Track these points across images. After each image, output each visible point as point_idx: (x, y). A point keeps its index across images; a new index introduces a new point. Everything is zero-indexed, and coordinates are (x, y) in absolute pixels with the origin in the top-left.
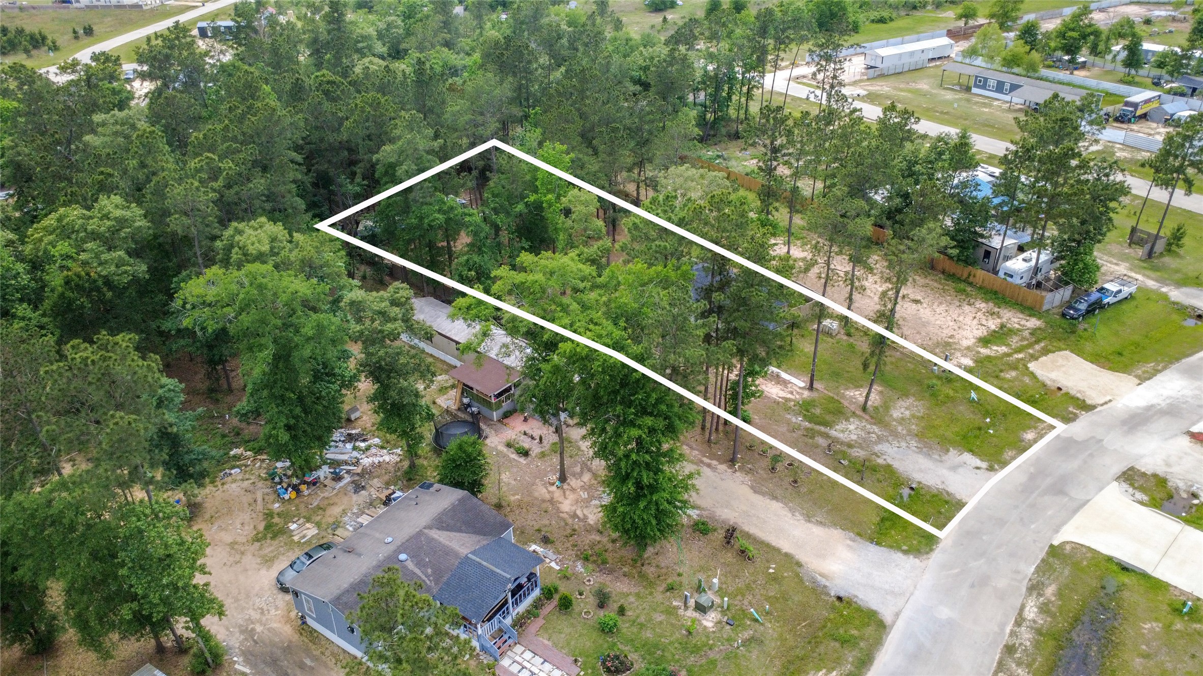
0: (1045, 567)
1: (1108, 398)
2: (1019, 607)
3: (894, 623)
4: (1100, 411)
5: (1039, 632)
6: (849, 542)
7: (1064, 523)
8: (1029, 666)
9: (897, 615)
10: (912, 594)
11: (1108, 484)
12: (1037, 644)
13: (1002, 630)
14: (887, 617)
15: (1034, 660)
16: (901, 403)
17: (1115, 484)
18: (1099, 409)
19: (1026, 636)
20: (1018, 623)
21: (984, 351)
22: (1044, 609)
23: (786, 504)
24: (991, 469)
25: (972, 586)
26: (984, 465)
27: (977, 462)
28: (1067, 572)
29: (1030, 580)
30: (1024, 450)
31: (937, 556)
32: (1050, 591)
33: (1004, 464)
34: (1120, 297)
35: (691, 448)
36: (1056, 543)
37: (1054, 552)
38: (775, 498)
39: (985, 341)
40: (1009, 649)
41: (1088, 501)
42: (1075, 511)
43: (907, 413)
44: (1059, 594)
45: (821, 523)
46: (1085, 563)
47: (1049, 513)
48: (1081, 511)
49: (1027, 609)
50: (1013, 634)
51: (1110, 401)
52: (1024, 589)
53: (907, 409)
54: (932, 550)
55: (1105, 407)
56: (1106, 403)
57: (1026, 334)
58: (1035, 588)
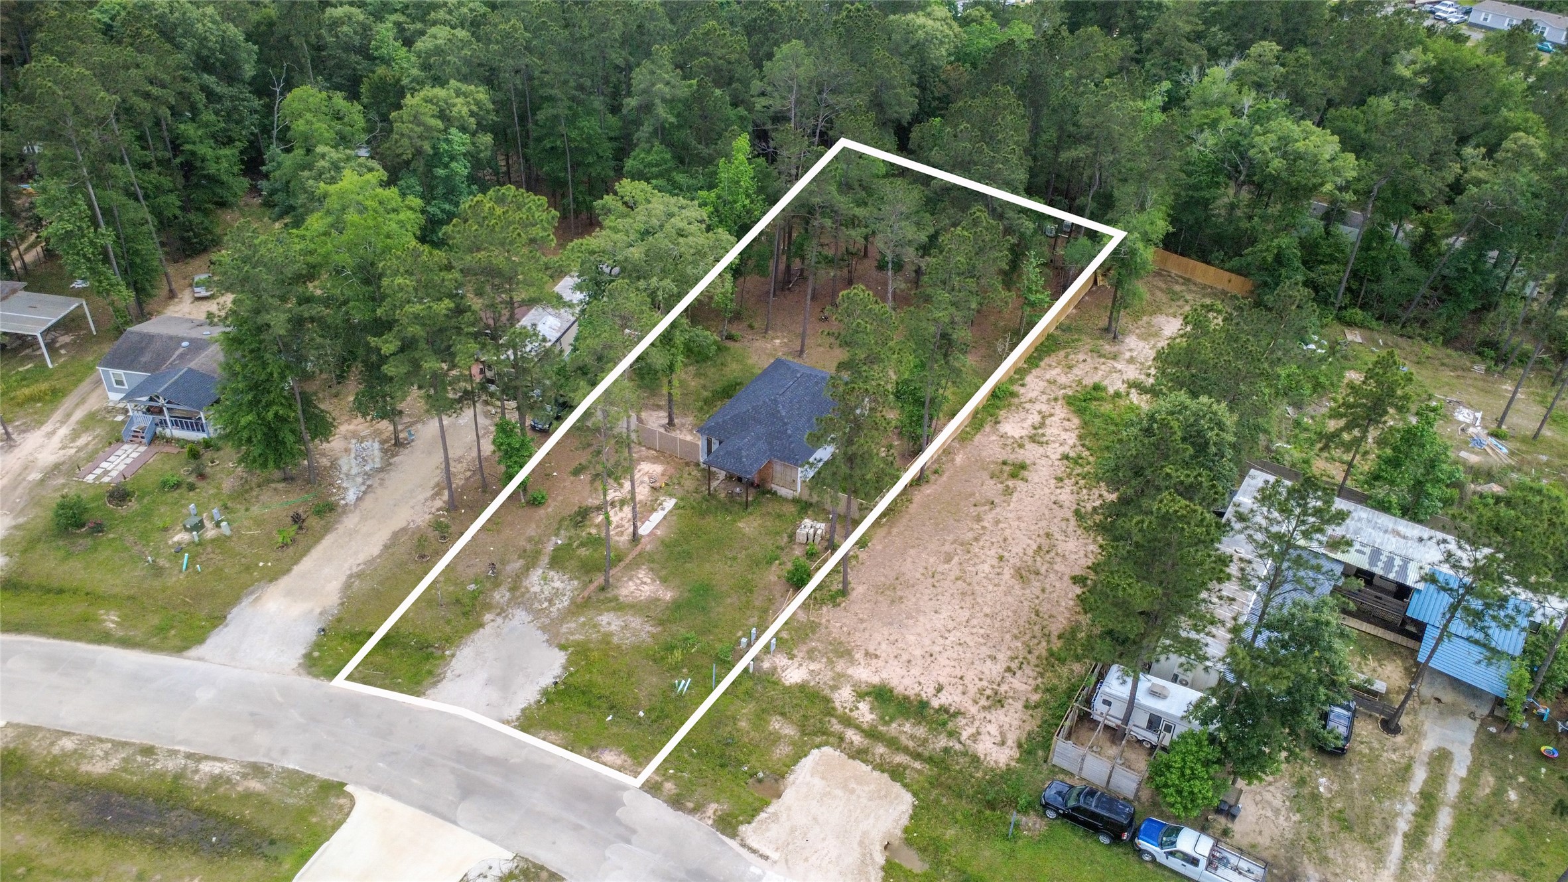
1: (775, 856)
2: (223, 755)
3: (189, 658)
4: (724, 843)
5: (178, 777)
6: (318, 610)
7: (397, 798)
8: (125, 770)
9: (199, 659)
10: (235, 667)
11: (507, 848)
12: (161, 776)
13: (180, 743)
14: (196, 653)
15: (132, 773)
16: (637, 620)
17: (510, 856)
18: (733, 844)
20: (189, 756)
21: (843, 697)
22: (217, 780)
23: (379, 556)
25: (252, 714)
26: (514, 713)
28: (290, 801)
29: (271, 765)
32: (255, 785)
34: (1175, 864)
35: (467, 479)
36: (348, 788)
38: (386, 547)
39: (881, 695)
41: (455, 823)
42: (425, 809)
43: (613, 628)
44: (247, 796)
45: (348, 586)
46: (314, 820)
47: (415, 781)
48: (429, 816)
49: (218, 764)
50: (173, 753)
51: (767, 858)
52: (252, 759)
53: (625, 627)
54: (316, 676)
55: (744, 852)
56: (754, 851)
57: (943, 742)
58: (257, 770)
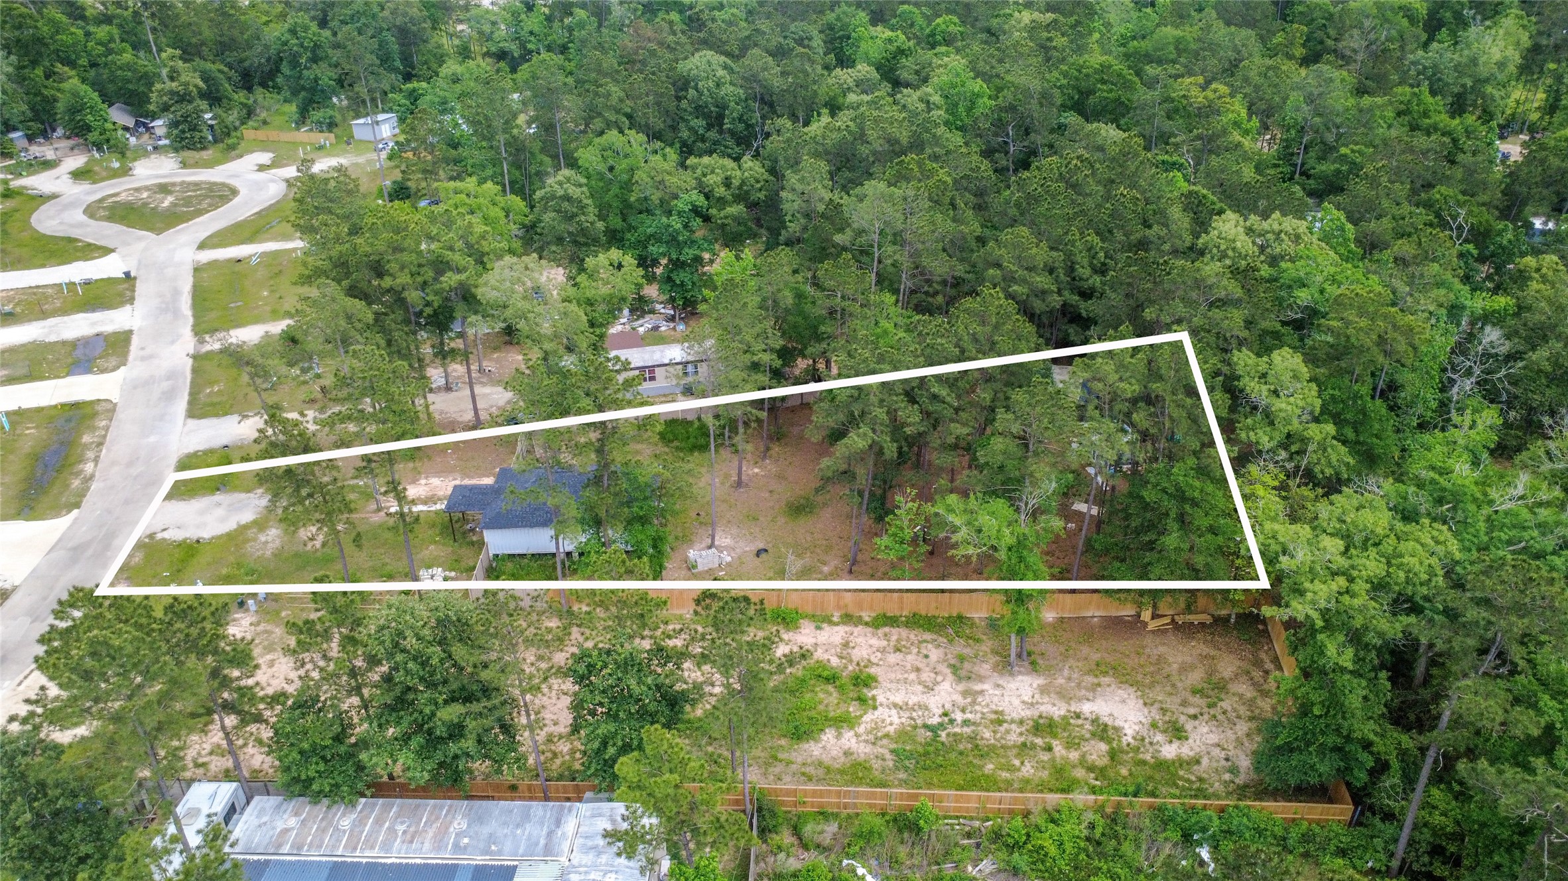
0: (82, 493)
7: (69, 528)
14: (192, 423)
16: (278, 543)
19: (90, 455)
24: (151, 536)
26: (159, 536)
27: (166, 535)
30: (121, 569)
31: (173, 460)
33: (139, 546)
37: (77, 505)
40: (100, 444)
42: (60, 540)
43: (263, 539)
53: (267, 542)
